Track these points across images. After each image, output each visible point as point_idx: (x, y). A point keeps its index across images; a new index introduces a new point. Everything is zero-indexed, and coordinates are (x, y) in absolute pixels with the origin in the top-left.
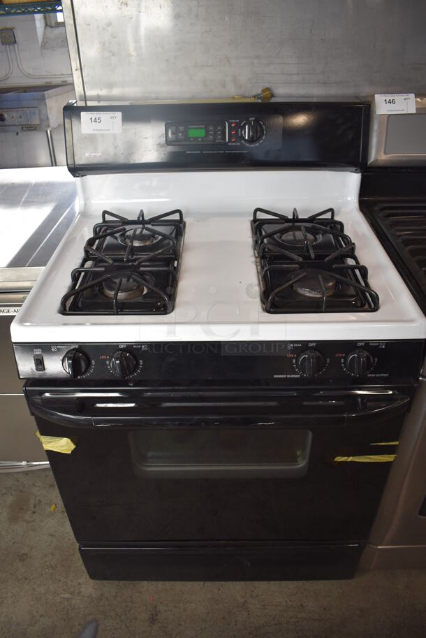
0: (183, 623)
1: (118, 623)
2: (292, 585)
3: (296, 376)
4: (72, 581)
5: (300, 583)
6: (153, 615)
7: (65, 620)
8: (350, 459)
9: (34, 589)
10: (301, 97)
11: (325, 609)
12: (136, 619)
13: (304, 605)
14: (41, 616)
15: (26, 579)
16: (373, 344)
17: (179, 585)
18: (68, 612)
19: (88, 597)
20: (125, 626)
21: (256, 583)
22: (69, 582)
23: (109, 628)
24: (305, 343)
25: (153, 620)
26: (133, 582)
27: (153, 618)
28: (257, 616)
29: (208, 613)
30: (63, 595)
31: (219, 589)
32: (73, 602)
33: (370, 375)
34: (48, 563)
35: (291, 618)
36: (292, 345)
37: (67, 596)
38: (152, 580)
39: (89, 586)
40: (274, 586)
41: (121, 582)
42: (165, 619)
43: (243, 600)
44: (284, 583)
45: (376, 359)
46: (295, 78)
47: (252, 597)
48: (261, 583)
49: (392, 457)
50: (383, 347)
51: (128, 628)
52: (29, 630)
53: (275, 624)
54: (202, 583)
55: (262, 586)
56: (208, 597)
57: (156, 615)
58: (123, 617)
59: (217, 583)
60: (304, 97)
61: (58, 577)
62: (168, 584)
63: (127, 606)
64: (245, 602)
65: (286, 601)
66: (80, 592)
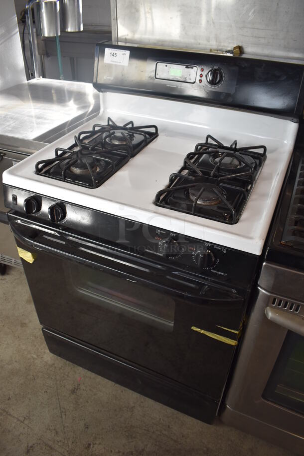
0: (89, 402)
1: (53, 384)
2: (169, 410)
3: (160, 255)
4: (41, 349)
5: (176, 412)
6: (75, 388)
7: (26, 369)
8: (202, 331)
9: (20, 345)
10: (265, 56)
11: (183, 436)
12: (64, 387)
13: (170, 426)
14: (16, 361)
15: (18, 337)
16: (216, 247)
17: (99, 378)
18: (30, 366)
19: (45, 362)
20: (57, 388)
21: (147, 399)
22: (40, 349)
23: (47, 384)
24: (168, 232)
25: (73, 391)
26: (74, 365)
27: (74, 390)
28: (137, 419)
29: (108, 403)
30: (32, 355)
31: (122, 392)
32: (36, 361)
33: (213, 271)
34: (34, 334)
35: (157, 431)
36: (159, 231)
37: (35, 356)
38: (85, 368)
39: (49, 357)
40: (158, 406)
41: (68, 362)
42: (81, 394)
43: (133, 405)
44: (165, 407)
45: (218, 260)
46: (262, 41)
47: (140, 406)
48: (150, 400)
49: (234, 342)
50: (225, 252)
51: (57, 390)
52: (5, 366)
53: (145, 430)
54: (114, 383)
55: (150, 402)
56: (113, 393)
57: (77, 390)
58: (58, 382)
59: (123, 388)
60: (267, 56)
61: (36, 344)
62: (93, 375)
63: (63, 377)
64: (134, 407)
65: (160, 419)
66: (42, 358)
